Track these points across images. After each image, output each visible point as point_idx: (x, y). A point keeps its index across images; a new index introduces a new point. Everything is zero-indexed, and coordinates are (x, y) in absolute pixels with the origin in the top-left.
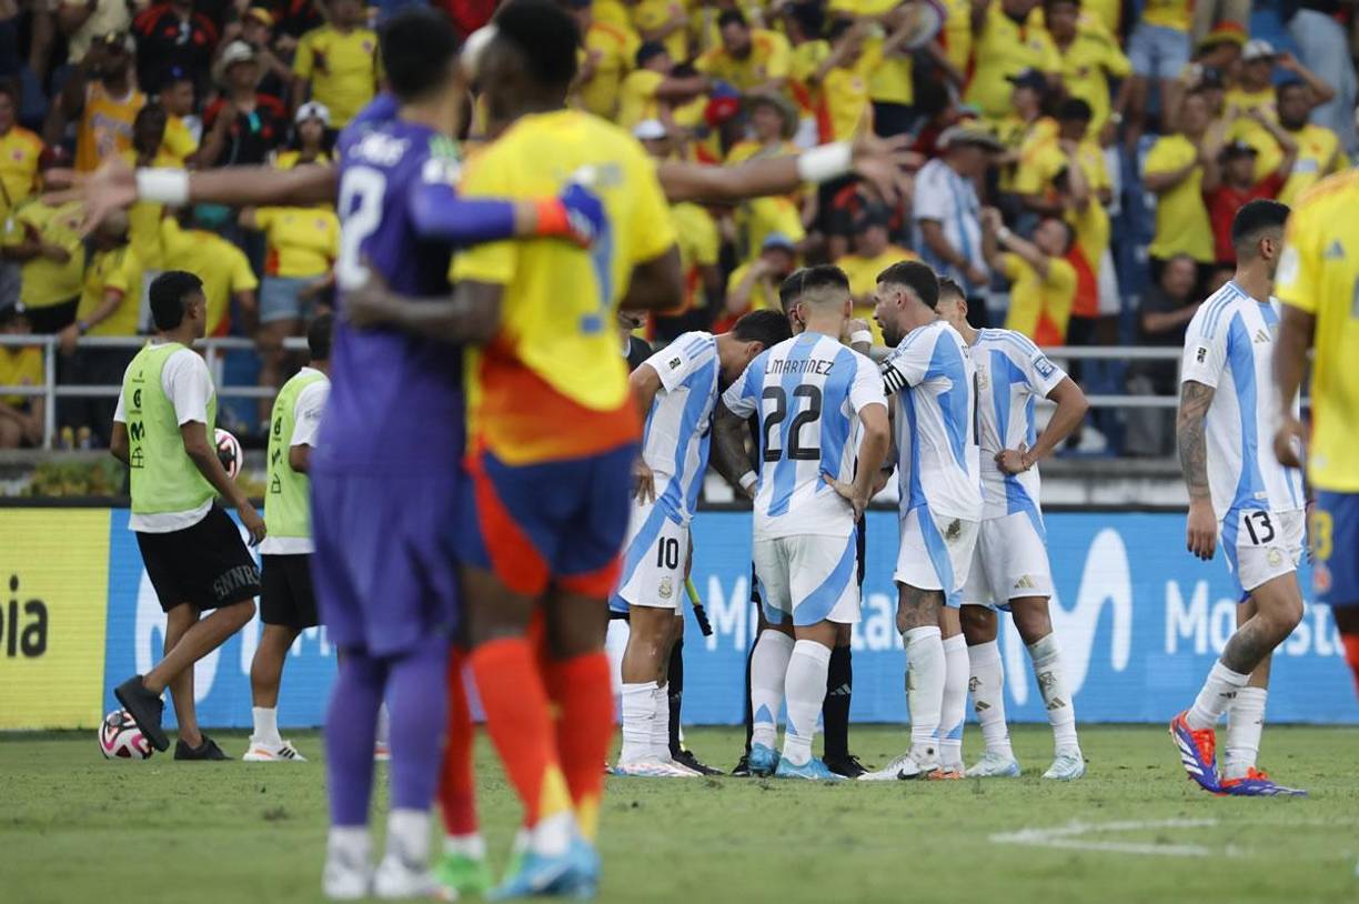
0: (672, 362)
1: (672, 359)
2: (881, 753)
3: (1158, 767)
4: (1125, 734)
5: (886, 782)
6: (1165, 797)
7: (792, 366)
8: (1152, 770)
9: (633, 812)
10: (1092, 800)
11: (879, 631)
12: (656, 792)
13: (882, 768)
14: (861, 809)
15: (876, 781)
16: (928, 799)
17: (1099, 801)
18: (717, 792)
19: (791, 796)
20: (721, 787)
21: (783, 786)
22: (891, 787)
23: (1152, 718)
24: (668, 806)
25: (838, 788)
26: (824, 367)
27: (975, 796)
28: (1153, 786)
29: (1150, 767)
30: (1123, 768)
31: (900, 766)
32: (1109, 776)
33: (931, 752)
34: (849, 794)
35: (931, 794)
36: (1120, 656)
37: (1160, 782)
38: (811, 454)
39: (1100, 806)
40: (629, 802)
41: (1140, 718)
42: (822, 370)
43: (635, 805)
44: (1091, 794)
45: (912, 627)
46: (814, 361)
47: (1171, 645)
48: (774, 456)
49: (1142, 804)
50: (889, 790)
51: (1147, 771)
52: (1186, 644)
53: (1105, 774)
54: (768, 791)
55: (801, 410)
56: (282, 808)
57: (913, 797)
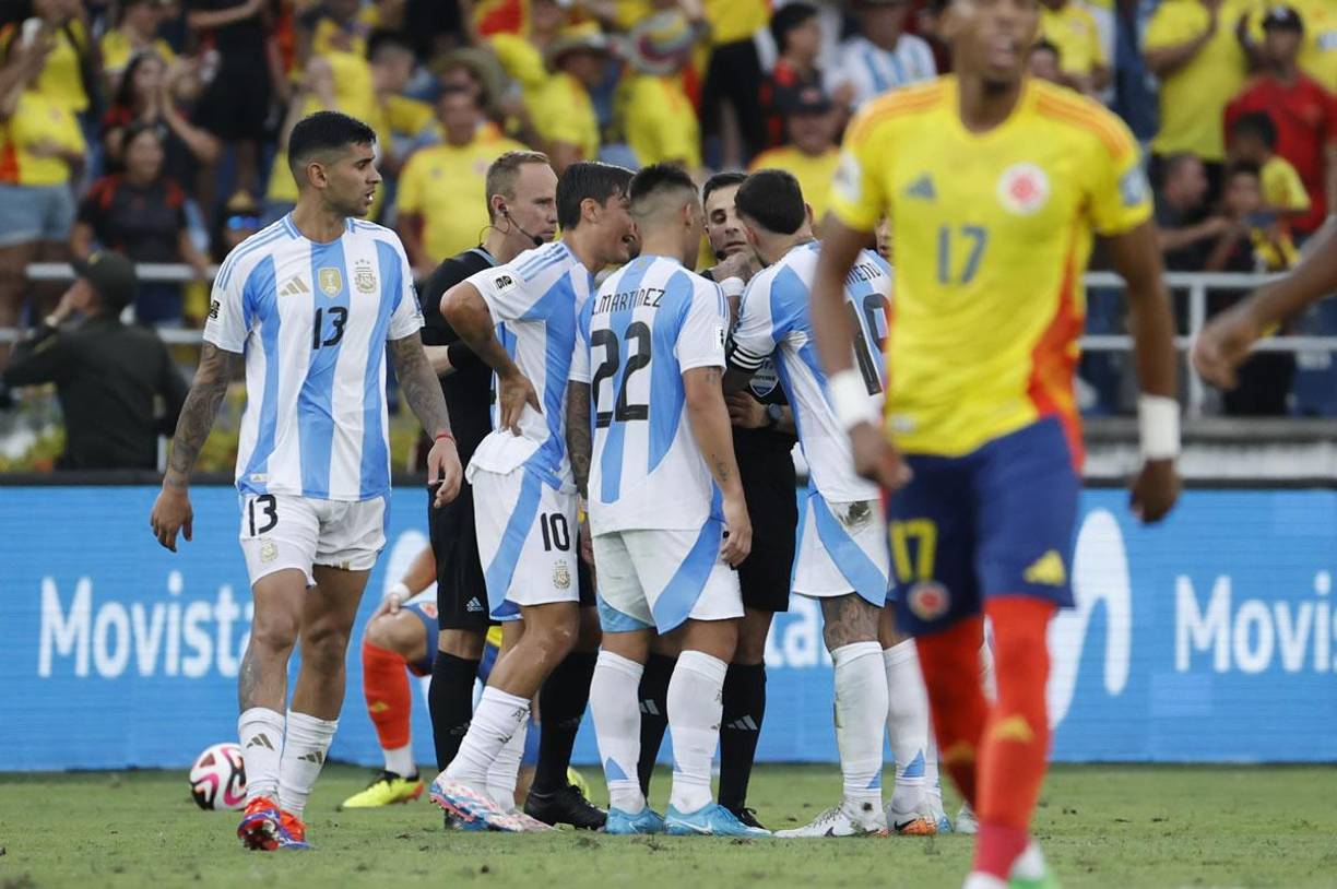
0: (499, 280)
1: (500, 276)
2: (805, 802)
3: (1167, 820)
4: (1123, 776)
5: (811, 840)
6: (1176, 858)
7: (622, 302)
8: (1159, 823)
9: (481, 879)
10: (1082, 863)
11: (801, 643)
12: (512, 853)
13: (807, 823)
14: (778, 875)
15: (798, 838)
16: (866, 861)
17: (1089, 864)
18: (591, 853)
19: (687, 858)
20: (597, 846)
21: (677, 846)
22: (817, 846)
23: (1159, 756)
24: (528, 871)
25: (749, 847)
26: (654, 296)
27: (927, 858)
28: (1160, 844)
29: (1156, 820)
30: (1121, 821)
31: (831, 823)
32: (1102, 831)
33: (867, 807)
34: (764, 855)
35: (871, 856)
36: (1116, 676)
37: (1170, 838)
38: (640, 412)
39: (1090, 870)
40: (478, 866)
41: (1143, 757)
42: (650, 301)
43: (485, 870)
44: (1078, 854)
45: (838, 646)
46: (643, 291)
47: (1182, 662)
48: (604, 420)
49: (1147, 868)
50: (815, 850)
51: (1152, 825)
52: (1202, 659)
53: (1097, 829)
54: (658, 854)
55: (629, 356)
56: (27, 876)
57: (847, 859)
